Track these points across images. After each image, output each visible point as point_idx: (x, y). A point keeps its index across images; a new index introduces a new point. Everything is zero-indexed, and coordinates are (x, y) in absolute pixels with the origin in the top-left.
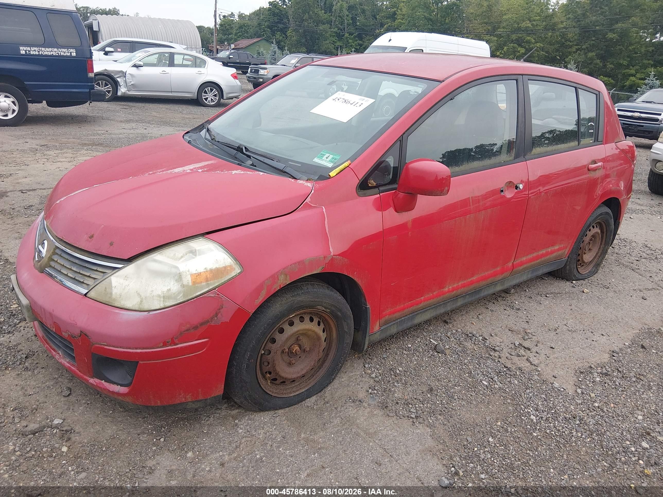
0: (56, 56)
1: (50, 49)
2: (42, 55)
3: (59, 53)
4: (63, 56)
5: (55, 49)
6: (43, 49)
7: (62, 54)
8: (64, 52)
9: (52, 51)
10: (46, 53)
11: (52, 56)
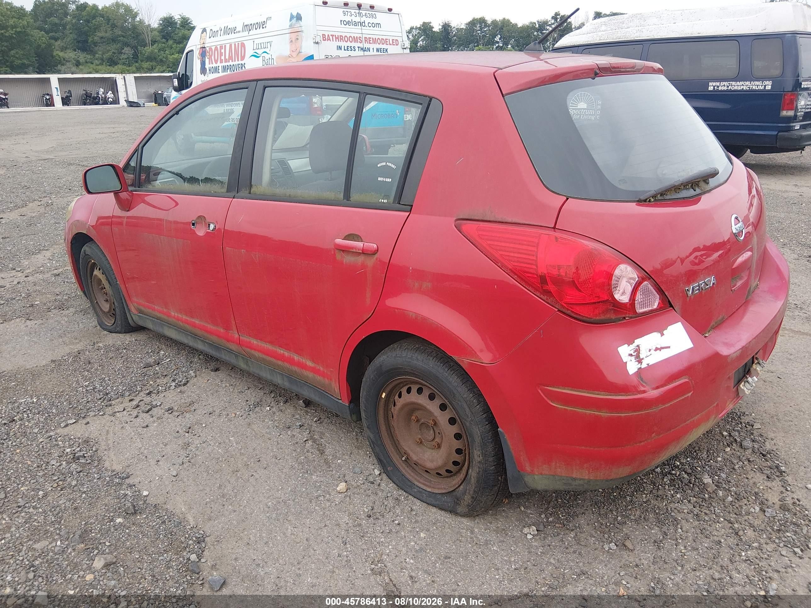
0: (746, 91)
1: (742, 83)
2: (731, 91)
3: (751, 87)
4: (756, 91)
5: (748, 83)
6: (734, 83)
7: (754, 88)
8: (757, 86)
9: (743, 85)
10: (736, 88)
11: (742, 90)
